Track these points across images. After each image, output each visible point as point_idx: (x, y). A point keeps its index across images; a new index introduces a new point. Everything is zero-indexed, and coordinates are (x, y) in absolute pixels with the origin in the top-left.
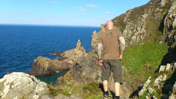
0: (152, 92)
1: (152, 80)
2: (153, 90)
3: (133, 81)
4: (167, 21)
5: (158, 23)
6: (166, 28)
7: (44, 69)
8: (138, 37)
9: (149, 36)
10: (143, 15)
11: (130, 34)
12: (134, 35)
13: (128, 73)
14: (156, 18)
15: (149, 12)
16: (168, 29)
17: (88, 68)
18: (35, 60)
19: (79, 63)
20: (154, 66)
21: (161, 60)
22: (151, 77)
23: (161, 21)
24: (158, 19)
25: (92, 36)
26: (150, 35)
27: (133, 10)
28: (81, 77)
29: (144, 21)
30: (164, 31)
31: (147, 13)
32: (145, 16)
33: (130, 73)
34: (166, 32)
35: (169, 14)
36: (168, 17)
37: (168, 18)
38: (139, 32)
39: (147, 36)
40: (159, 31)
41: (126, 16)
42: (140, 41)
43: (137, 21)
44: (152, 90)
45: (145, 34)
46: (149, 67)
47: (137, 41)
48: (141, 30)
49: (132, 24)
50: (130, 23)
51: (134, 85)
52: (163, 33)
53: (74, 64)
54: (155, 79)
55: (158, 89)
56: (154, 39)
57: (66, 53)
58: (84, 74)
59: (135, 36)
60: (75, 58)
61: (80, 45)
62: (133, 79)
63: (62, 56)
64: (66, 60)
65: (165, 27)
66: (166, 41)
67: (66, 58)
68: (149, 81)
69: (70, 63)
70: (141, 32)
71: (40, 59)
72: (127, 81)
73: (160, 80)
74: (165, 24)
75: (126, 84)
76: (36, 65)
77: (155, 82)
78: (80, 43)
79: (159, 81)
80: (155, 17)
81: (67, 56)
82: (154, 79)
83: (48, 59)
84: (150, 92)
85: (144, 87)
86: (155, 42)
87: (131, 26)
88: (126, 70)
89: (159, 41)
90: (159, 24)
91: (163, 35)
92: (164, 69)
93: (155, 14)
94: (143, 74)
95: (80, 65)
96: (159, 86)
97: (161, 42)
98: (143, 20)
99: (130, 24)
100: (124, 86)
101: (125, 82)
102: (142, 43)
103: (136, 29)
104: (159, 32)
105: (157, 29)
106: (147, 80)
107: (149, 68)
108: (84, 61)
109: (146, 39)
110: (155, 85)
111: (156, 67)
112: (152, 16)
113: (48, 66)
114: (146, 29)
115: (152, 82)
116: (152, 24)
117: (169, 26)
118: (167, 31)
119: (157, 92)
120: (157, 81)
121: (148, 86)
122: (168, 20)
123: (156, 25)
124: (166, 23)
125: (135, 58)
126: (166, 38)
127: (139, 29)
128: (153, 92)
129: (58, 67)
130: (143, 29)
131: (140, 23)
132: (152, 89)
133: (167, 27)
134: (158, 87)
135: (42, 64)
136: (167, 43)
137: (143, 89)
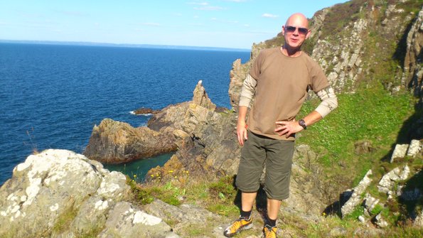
0: (373, 207)
1: (376, 179)
2: (376, 202)
3: (328, 181)
4: (414, 37)
5: (393, 42)
6: (412, 54)
7: (116, 149)
8: (343, 75)
9: (368, 73)
10: (355, 23)
11: (324, 67)
12: (333, 71)
13: (317, 161)
14: (388, 29)
15: (372, 15)
16: (417, 57)
17: (221, 148)
18: (95, 126)
19: (200, 136)
20: (381, 147)
21: (398, 130)
22: (373, 172)
23: (400, 38)
24: (392, 31)
25: (232, 71)
26: (372, 71)
27: (332, 9)
28: (205, 168)
29: (358, 37)
30: (407, 62)
31: (367, 17)
32: (360, 25)
33: (321, 161)
34: (411, 65)
35: (420, 19)
36: (417, 28)
37: (416, 30)
38: (345, 63)
39: (365, 73)
40: (393, 62)
41: (315, 23)
42: (346, 86)
43: (341, 37)
44: (374, 201)
45: (360, 69)
46: (369, 148)
47: (339, 85)
48: (349, 59)
49: (327, 43)
50: (324, 41)
51: (331, 189)
52: (403, 66)
53: (187, 138)
54: (383, 175)
55: (390, 200)
56: (381, 80)
57: (168, 111)
58: (211, 161)
59: (335, 73)
60: (190, 124)
61: (201, 93)
62: (328, 176)
63: (159, 119)
64: (168, 128)
65: (408, 51)
66: (410, 86)
67: (168, 124)
68: (366, 181)
69: (177, 135)
70: (350, 65)
71: (106, 126)
72: (313, 179)
73: (395, 179)
74: (409, 45)
75: (311, 186)
76: (97, 139)
77: (381, 183)
78: (202, 89)
79: (392, 180)
80: (385, 28)
81: (172, 119)
82: (380, 175)
83: (127, 125)
84: (369, 205)
85: (354, 194)
86: (385, 89)
87: (327, 49)
88: (313, 155)
89: (393, 86)
90: (395, 44)
91: (403, 71)
92: (404, 153)
93: (386, 20)
94: (353, 164)
95: (203, 140)
96: (390, 192)
97: (398, 89)
98: (356, 34)
99: (324, 44)
100: (306, 191)
101: (309, 183)
102: (351, 90)
103: (338, 56)
104: (393, 65)
105: (390, 57)
106: (361, 179)
107: (367, 149)
108: (213, 131)
109: (362, 80)
110: (380, 190)
111: (385, 148)
112: (377, 24)
113: (125, 142)
114: (363, 56)
115: (375, 183)
116: (378, 44)
117: (418, 50)
118: (414, 60)
119: (385, 206)
120: (385, 181)
121: (365, 193)
122: (416, 35)
123: (388, 47)
124: (412, 43)
125: (334, 125)
126: (411, 78)
127: (345, 55)
128: (377, 207)
129: (148, 143)
130: (355, 56)
131: (348, 42)
132: (373, 199)
133: (415, 51)
134: (388, 195)
135: (113, 136)
136: (412, 90)
137: (351, 199)
